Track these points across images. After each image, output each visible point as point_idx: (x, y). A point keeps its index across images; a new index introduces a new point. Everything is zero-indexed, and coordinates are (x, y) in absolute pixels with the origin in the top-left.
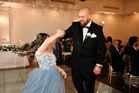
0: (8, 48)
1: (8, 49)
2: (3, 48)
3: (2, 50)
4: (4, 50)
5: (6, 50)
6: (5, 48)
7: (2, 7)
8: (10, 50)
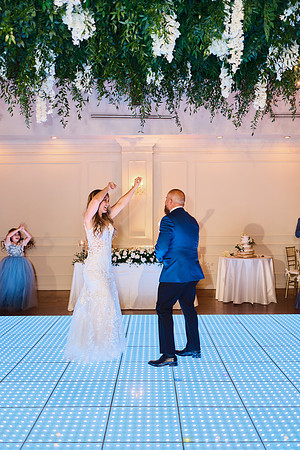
0: (143, 256)
1: (143, 260)
2: (133, 256)
3: (129, 261)
4: (134, 260)
5: (138, 261)
6: (138, 257)
7: (138, 149)
8: (148, 261)
